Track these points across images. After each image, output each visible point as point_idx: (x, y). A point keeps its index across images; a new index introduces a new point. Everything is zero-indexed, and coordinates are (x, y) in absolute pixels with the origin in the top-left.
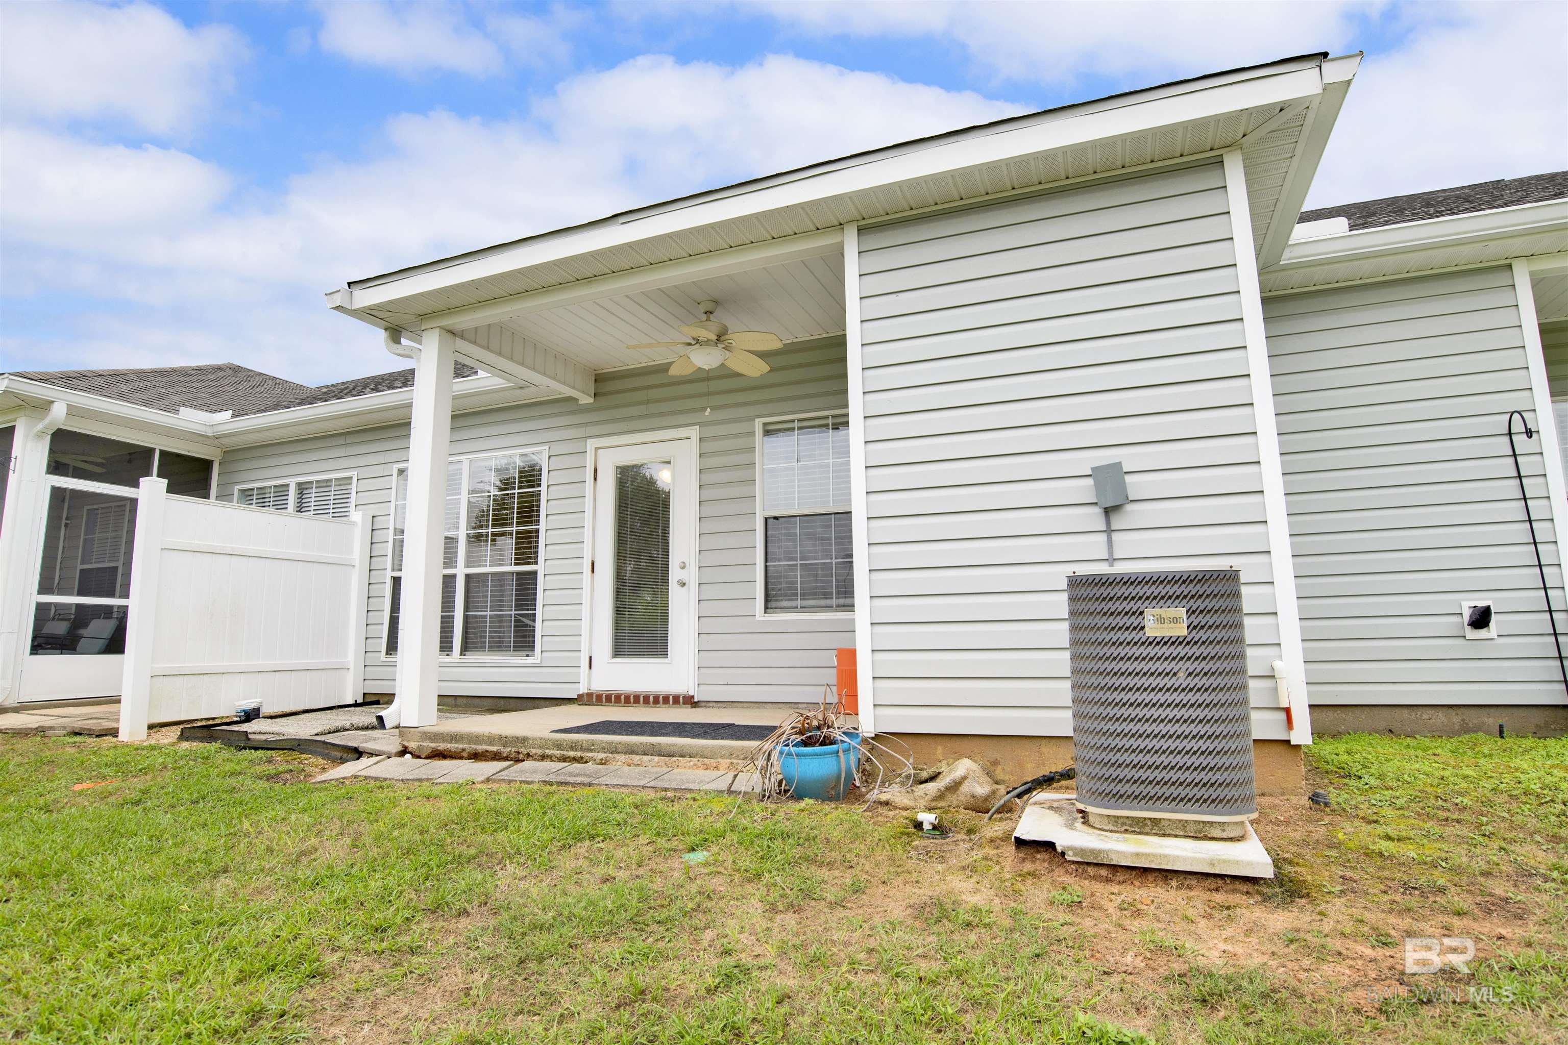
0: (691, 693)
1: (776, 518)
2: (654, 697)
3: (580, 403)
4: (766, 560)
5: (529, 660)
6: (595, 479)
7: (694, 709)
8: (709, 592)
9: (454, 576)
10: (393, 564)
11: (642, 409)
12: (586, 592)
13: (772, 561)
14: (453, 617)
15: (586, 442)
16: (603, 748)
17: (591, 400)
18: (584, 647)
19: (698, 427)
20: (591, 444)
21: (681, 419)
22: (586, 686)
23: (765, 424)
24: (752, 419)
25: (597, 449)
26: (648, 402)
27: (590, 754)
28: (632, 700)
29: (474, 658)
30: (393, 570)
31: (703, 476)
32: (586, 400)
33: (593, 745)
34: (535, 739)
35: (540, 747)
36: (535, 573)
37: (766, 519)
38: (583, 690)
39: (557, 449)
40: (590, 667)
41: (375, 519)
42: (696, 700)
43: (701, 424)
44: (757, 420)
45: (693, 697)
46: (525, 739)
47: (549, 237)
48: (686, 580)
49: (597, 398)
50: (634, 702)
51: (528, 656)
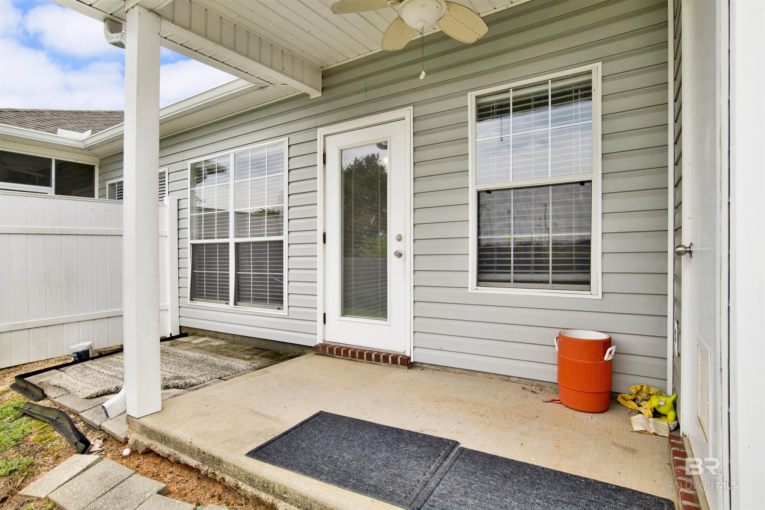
0: (408, 354)
1: (489, 192)
2: (376, 355)
3: (312, 97)
4: (479, 234)
5: (280, 313)
6: (324, 162)
7: (410, 371)
8: (423, 263)
9: (228, 244)
10: (192, 233)
11: (360, 97)
12: (319, 259)
13: (486, 233)
14: (228, 274)
15: (317, 130)
16: (296, 501)
17: (319, 94)
18: (320, 305)
19: (411, 107)
20: (321, 132)
21: (396, 102)
22: (322, 338)
23: (478, 97)
24: (464, 93)
25: (325, 136)
26: (367, 89)
28: (357, 356)
29: (244, 308)
30: (192, 238)
31: (417, 153)
32: (315, 94)
33: (286, 493)
34: (229, 465)
36: (281, 242)
37: (479, 193)
38: (319, 341)
39: (295, 139)
40: (325, 322)
41: (180, 201)
42: (412, 361)
43: (414, 105)
44: (469, 94)
45: (409, 358)
46: (219, 462)
48: (402, 251)
49: (324, 92)
50: (359, 358)
51: (279, 309)
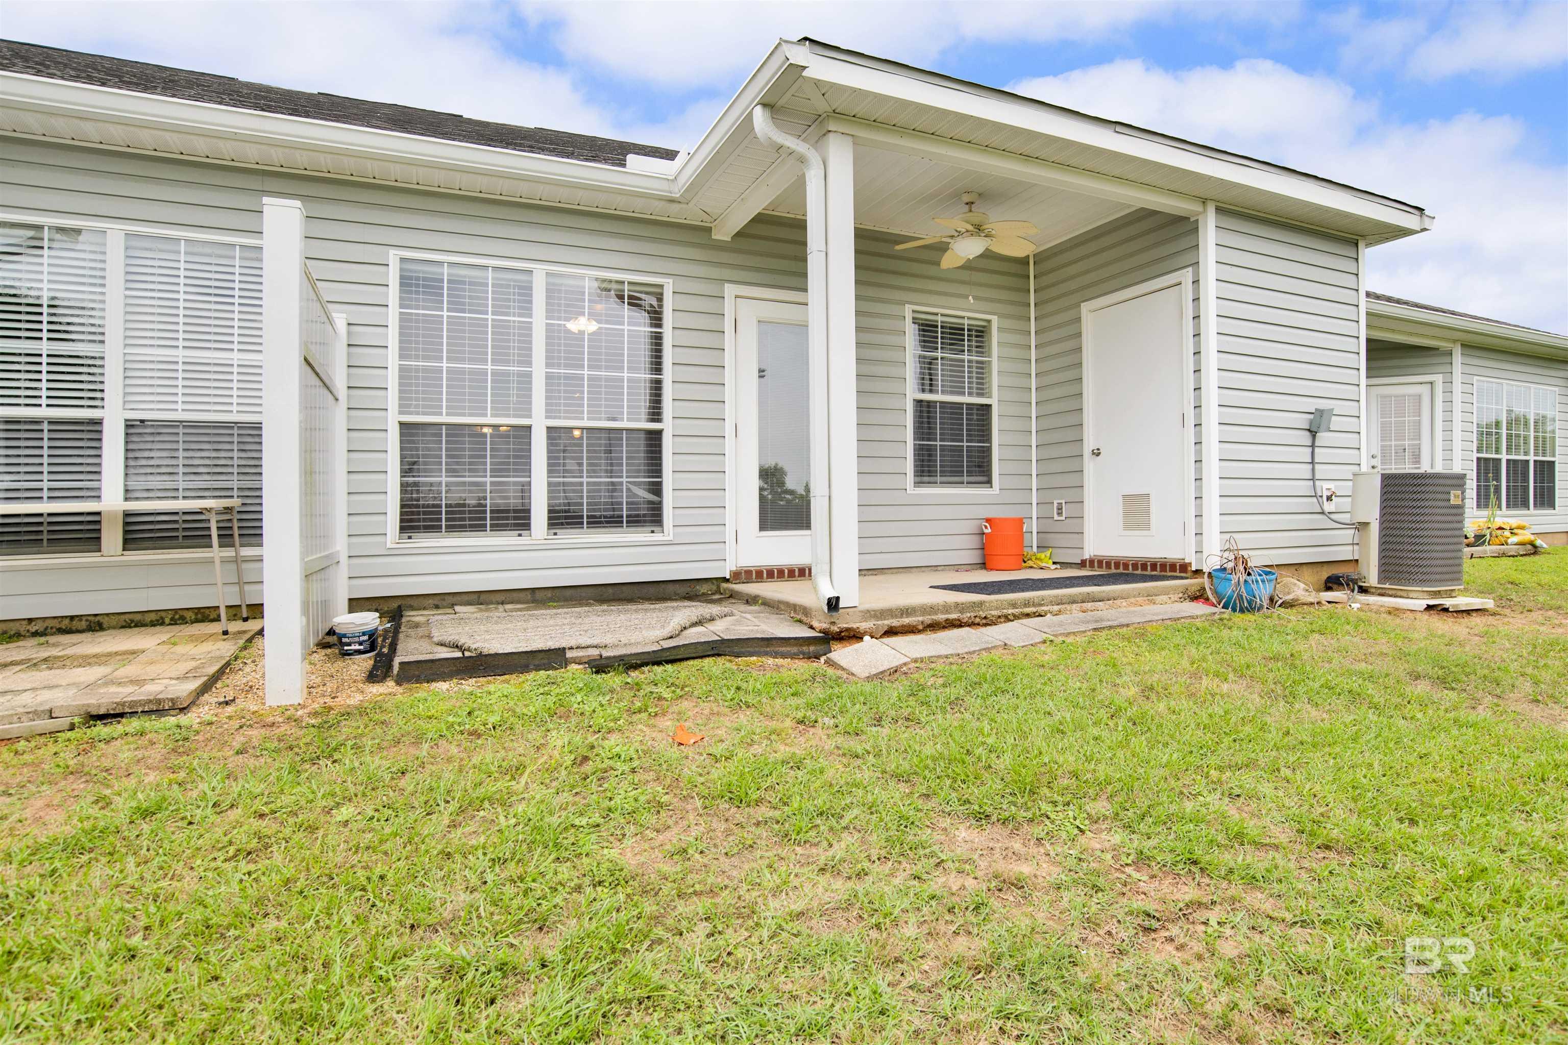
1: (926, 403)
3: (715, 237)
4: (913, 439)
6: (736, 331)
9: (526, 428)
12: (729, 459)
15: (723, 284)
18: (729, 520)
20: (730, 290)
22: (733, 564)
25: (737, 297)
27: (1045, 608)
30: (401, 411)
35: (997, 609)
37: (916, 403)
39: (683, 285)
40: (737, 542)
44: (907, 305)
47: (1058, 112)
51: (653, 532)
